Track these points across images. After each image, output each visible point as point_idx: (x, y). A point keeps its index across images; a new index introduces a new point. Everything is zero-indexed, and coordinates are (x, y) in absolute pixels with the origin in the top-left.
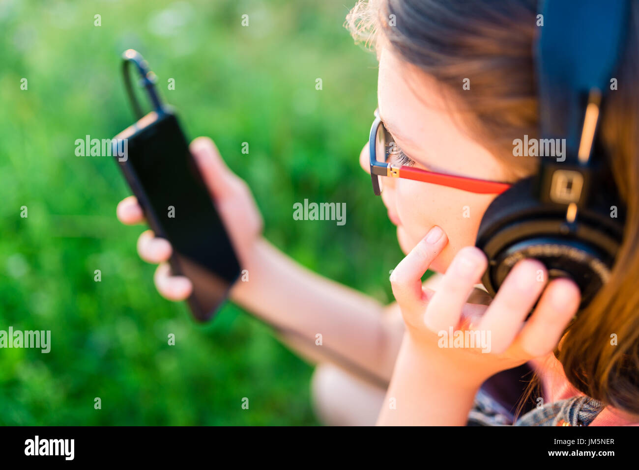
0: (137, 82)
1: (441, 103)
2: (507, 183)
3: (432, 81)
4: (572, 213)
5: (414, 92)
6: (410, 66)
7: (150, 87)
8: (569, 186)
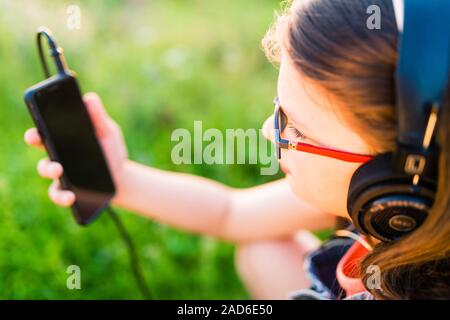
0: (48, 51)
1: (328, 104)
2: (370, 156)
3: (322, 89)
4: (416, 180)
5: (309, 96)
6: (308, 79)
7: (56, 55)
8: (417, 164)
